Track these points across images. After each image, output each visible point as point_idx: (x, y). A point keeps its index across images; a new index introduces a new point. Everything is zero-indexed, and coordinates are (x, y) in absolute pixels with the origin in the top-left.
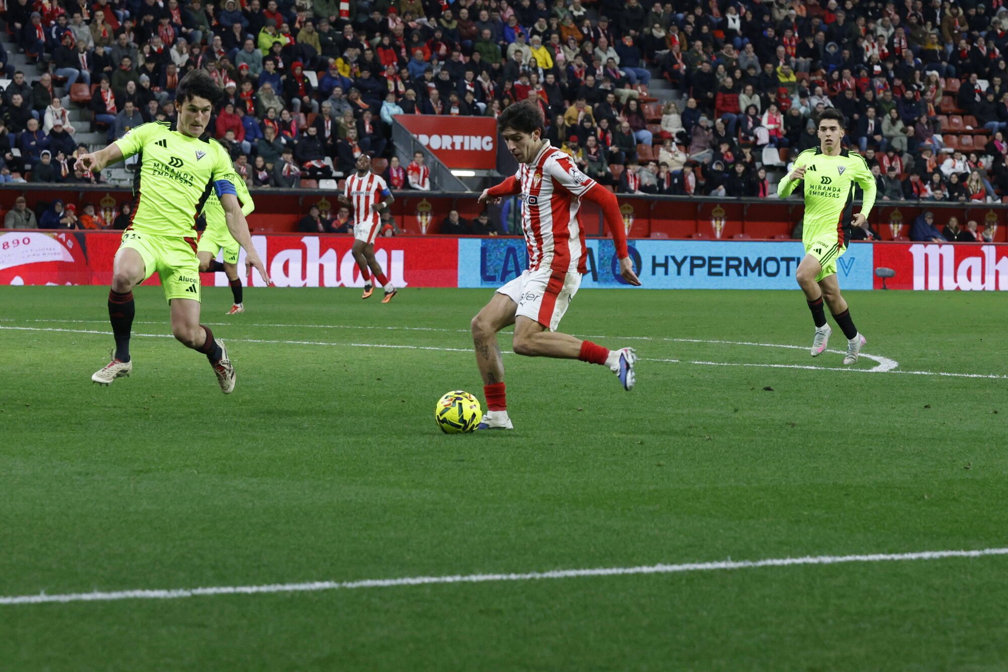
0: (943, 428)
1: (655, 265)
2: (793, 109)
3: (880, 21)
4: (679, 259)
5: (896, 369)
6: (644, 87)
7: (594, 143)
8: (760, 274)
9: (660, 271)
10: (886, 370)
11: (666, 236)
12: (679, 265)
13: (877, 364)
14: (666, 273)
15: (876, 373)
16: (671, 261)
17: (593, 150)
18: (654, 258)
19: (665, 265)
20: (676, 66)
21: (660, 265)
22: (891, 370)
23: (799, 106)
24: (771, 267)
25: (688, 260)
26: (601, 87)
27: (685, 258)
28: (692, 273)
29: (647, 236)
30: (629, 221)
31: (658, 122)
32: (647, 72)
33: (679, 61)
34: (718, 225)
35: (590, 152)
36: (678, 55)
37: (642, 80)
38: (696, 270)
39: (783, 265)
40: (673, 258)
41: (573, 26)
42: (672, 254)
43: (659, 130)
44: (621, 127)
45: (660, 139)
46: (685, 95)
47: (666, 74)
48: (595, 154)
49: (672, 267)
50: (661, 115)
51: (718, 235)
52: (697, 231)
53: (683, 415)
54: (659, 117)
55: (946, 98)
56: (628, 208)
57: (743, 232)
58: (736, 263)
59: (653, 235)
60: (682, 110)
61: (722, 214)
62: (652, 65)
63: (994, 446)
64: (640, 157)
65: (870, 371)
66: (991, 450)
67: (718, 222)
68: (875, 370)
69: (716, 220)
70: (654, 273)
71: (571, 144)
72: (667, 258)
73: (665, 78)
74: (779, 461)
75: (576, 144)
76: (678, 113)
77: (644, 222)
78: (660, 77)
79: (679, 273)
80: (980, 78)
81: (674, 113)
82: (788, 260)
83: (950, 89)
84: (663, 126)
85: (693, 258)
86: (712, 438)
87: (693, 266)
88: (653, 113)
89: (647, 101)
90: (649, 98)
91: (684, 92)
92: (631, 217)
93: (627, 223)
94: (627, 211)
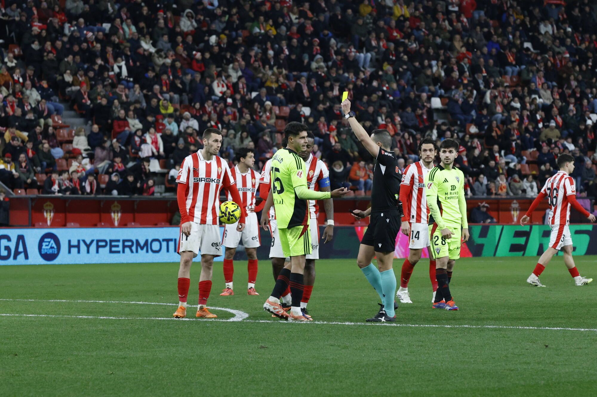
0: (282, 361)
1: (70, 246)
2: (167, 129)
3: (231, 65)
4: (88, 242)
5: (247, 318)
6: (59, 116)
7: (24, 159)
8: (147, 251)
9: (74, 250)
10: (240, 320)
11: (78, 225)
12: (88, 246)
13: (233, 315)
14: (79, 252)
15: (233, 322)
16: (82, 244)
17: (24, 165)
18: (70, 241)
19: (78, 246)
20: (84, 101)
21: (74, 246)
22: (244, 319)
23: (173, 128)
24: (156, 246)
25: (95, 243)
26: (28, 117)
27: (92, 241)
28: (97, 252)
29: (64, 225)
30: (50, 215)
31: (71, 142)
32: (62, 106)
33: (86, 97)
34: (116, 217)
36: (85, 93)
37: (58, 112)
38: (100, 250)
39: (164, 244)
40: (84, 241)
41: (6, 73)
42: (83, 238)
43: (71, 148)
44: (43, 146)
45: (74, 154)
46: (90, 122)
47: (75, 107)
48: (25, 167)
49: (83, 247)
50: (73, 137)
51: (116, 223)
52: (100, 221)
53: (92, 356)
54: (71, 139)
55: (280, 121)
56: (50, 205)
57: (134, 221)
58: (130, 244)
59: (68, 224)
60: (88, 133)
61: (119, 209)
62: (64, 100)
63: (319, 374)
64: (58, 168)
65: (228, 321)
66: (316, 376)
67: (116, 214)
68: (231, 320)
69: (114, 213)
70: (70, 252)
71: (6, 159)
72: (79, 241)
73: (74, 110)
74: (163, 388)
75: (10, 159)
77: (61, 215)
78: (71, 108)
79: (88, 252)
80: (305, 105)
82: (168, 241)
83: (282, 114)
84: (75, 145)
85: (98, 241)
86: (114, 373)
87: (98, 247)
88: (66, 135)
89: (62, 127)
90: (63, 124)
92: (52, 212)
93: (49, 216)
94: (48, 208)
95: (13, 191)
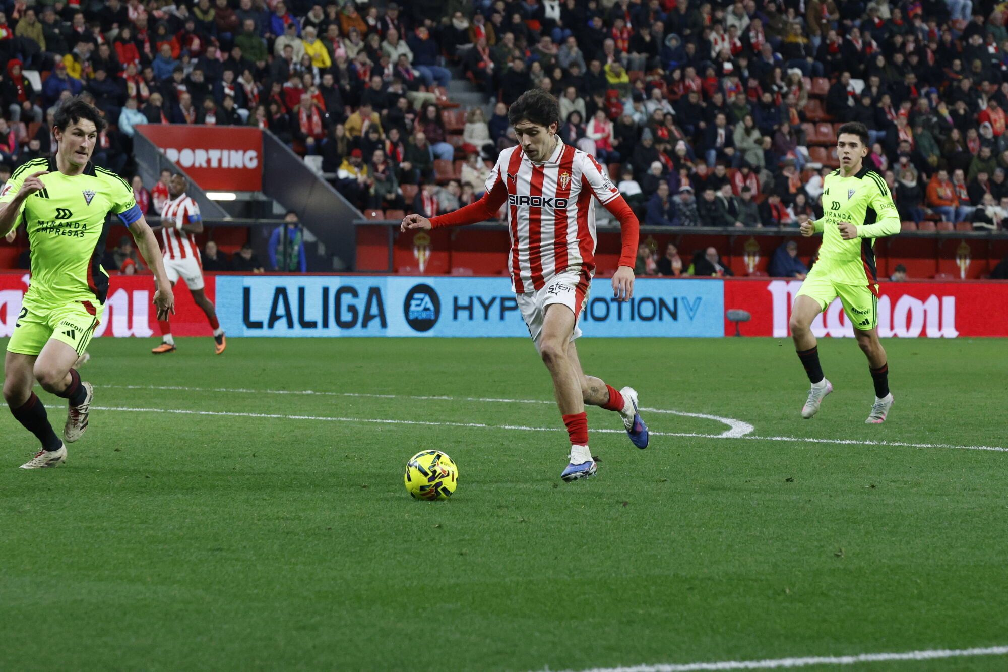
0: (808, 506)
1: (457, 308)
2: (626, 116)
3: (731, 8)
4: (487, 300)
5: (752, 434)
6: (442, 89)
7: (382, 159)
9: (463, 315)
10: (739, 436)
11: (470, 272)
12: (487, 308)
13: (728, 428)
14: (471, 317)
15: (727, 439)
16: (476, 304)
17: (381, 168)
18: (456, 299)
19: (470, 308)
20: (482, 64)
21: (463, 308)
22: (745, 435)
23: (632, 112)
24: (600, 310)
25: (498, 302)
26: (391, 89)
27: (493, 300)
28: (502, 317)
29: (447, 271)
30: (424, 255)
31: (460, 132)
32: (447, 72)
33: (486, 57)
35: (376, 170)
36: (484, 50)
37: (440, 81)
38: (507, 314)
40: (480, 299)
41: (354, 15)
42: (478, 294)
43: (461, 143)
44: (415, 139)
45: (463, 154)
46: (493, 100)
47: (469, 74)
48: (383, 172)
49: (478, 310)
50: (464, 124)
53: (490, 491)
54: (460, 126)
55: (813, 103)
56: (424, 238)
59: (454, 271)
60: (489, 118)
62: (452, 63)
63: (872, 528)
64: (438, 176)
65: (720, 436)
66: (867, 533)
68: (725, 435)
70: (455, 317)
71: (353, 159)
72: (471, 299)
73: (468, 79)
74: (608, 548)
75: (359, 160)
76: (484, 121)
77: (443, 255)
78: (461, 76)
79: (486, 317)
80: (854, 76)
81: (479, 121)
83: (817, 91)
84: (467, 138)
85: (503, 300)
86: (526, 520)
87: (503, 309)
88: (453, 121)
89: (446, 107)
90: (448, 103)
91: (492, 95)
92: (428, 248)
93: (422, 256)
94: (422, 242)
95: (363, 212)
